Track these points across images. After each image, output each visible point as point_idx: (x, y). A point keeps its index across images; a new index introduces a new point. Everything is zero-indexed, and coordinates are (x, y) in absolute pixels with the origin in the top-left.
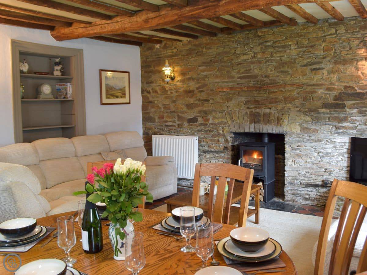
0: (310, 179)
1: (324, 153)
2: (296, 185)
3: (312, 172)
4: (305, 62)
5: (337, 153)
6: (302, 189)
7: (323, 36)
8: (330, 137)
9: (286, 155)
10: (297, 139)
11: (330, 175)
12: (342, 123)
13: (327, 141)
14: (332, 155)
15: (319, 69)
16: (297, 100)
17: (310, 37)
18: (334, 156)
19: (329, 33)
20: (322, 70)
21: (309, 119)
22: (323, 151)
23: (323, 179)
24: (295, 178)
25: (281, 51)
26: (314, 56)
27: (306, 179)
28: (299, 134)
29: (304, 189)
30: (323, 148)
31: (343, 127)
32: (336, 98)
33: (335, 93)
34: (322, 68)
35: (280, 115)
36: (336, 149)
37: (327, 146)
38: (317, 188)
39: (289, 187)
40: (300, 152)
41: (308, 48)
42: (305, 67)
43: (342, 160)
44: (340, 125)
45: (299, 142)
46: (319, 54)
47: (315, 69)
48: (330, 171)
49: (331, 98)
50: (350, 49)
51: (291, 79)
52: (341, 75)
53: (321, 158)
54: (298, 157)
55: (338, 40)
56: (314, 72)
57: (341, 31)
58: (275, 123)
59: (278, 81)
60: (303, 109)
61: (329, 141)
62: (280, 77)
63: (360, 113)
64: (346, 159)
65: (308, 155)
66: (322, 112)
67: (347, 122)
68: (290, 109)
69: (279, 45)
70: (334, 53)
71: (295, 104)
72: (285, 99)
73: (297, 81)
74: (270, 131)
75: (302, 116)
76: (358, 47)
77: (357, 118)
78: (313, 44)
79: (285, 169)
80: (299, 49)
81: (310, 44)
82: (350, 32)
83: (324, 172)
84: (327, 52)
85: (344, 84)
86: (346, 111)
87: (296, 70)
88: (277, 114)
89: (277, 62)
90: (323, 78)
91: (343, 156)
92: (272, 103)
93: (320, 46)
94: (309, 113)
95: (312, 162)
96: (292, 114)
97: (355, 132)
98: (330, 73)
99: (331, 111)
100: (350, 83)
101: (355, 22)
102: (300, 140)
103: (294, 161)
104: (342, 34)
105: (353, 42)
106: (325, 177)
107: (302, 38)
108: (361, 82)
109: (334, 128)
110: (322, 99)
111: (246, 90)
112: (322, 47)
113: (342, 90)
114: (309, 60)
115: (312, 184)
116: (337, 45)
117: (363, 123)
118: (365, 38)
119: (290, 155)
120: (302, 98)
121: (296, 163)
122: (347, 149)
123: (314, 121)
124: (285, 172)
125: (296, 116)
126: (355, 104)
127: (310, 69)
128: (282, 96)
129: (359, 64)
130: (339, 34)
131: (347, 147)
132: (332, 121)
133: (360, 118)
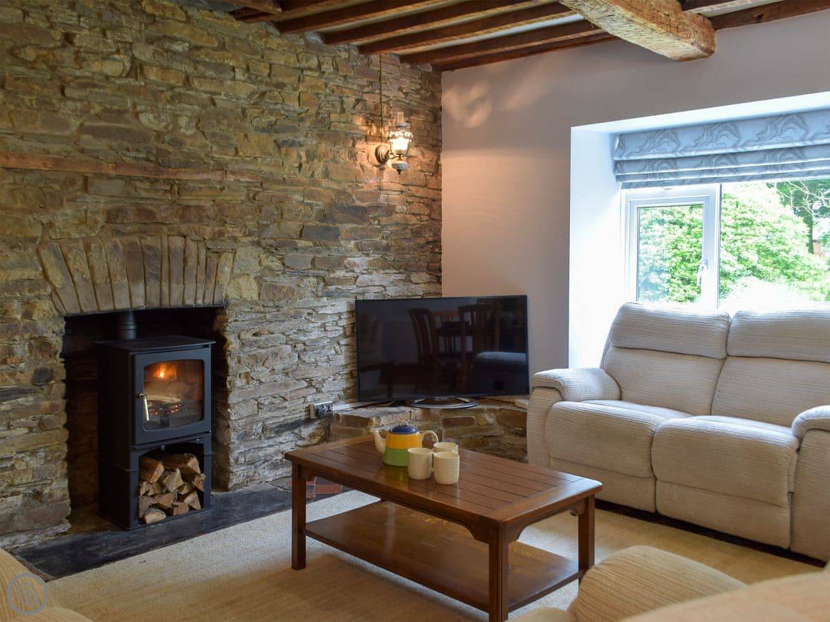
0: (284, 412)
1: (307, 343)
2: (253, 437)
3: (286, 394)
4: (265, 121)
5: (328, 340)
6: (266, 443)
7: (296, 68)
8: (316, 304)
9: (232, 362)
10: (254, 316)
11: (319, 391)
12: (334, 272)
13: (308, 314)
14: (321, 345)
15: (293, 144)
16: (249, 217)
17: (272, 62)
18: (323, 347)
19: (306, 66)
20: (299, 150)
21: (276, 263)
22: (303, 338)
23: (307, 405)
24: (251, 420)
25: (212, 79)
26: (282, 112)
27: (274, 414)
28: (257, 304)
29: (271, 442)
30: (305, 332)
31: (339, 281)
32: (324, 216)
33: (320, 204)
34: (299, 143)
35: (214, 257)
36: (325, 330)
37: (311, 325)
38: (296, 431)
39: (242, 446)
40: (259, 347)
41: (269, 88)
42: (265, 135)
43: (337, 353)
44: (332, 275)
45: (258, 323)
46: (292, 109)
47: (285, 142)
48: (319, 382)
49: (314, 215)
50: (343, 111)
51: (237, 158)
52: (331, 166)
53: (299, 356)
54: (257, 362)
55: (324, 87)
56: (283, 150)
57: (328, 67)
58: (202, 277)
59: (206, 160)
60: (264, 239)
61: (314, 313)
62: (209, 149)
63: (360, 248)
64: (343, 348)
65: (276, 354)
66: (301, 248)
67: (342, 270)
68: (235, 239)
69: (207, 60)
70: (318, 114)
71: (246, 226)
72: (222, 213)
73: (251, 167)
74: (190, 302)
75: (263, 256)
76: (353, 112)
77: (357, 260)
78: (280, 80)
79: (229, 402)
80: (250, 85)
81: (274, 80)
82: (341, 73)
83: (306, 388)
84: (306, 108)
85: (335, 186)
86: (341, 245)
87: (246, 136)
88: (203, 251)
89: (203, 106)
90: (300, 166)
91: (338, 343)
92: (190, 221)
93: (293, 90)
94: (276, 249)
95: (284, 369)
96: (241, 252)
97: (353, 288)
98: (311, 156)
99: (315, 244)
100: (345, 186)
101: (347, 56)
102: (258, 319)
103: (247, 375)
104: (330, 74)
105: (347, 97)
106: (309, 398)
107: (258, 57)
108: (360, 185)
109: (322, 284)
110: (300, 217)
111: (113, 173)
112: (297, 93)
113: (332, 200)
114: (273, 119)
115: (287, 424)
116: (322, 97)
117: (365, 270)
118: (364, 95)
119: (239, 362)
120: (261, 211)
121: (253, 379)
122: (343, 326)
123: (288, 267)
124: (229, 410)
125: (249, 257)
126: (353, 230)
127: (275, 141)
128: (214, 201)
129: (357, 146)
130: (324, 72)
131: (344, 322)
132: (318, 267)
133: (359, 260)
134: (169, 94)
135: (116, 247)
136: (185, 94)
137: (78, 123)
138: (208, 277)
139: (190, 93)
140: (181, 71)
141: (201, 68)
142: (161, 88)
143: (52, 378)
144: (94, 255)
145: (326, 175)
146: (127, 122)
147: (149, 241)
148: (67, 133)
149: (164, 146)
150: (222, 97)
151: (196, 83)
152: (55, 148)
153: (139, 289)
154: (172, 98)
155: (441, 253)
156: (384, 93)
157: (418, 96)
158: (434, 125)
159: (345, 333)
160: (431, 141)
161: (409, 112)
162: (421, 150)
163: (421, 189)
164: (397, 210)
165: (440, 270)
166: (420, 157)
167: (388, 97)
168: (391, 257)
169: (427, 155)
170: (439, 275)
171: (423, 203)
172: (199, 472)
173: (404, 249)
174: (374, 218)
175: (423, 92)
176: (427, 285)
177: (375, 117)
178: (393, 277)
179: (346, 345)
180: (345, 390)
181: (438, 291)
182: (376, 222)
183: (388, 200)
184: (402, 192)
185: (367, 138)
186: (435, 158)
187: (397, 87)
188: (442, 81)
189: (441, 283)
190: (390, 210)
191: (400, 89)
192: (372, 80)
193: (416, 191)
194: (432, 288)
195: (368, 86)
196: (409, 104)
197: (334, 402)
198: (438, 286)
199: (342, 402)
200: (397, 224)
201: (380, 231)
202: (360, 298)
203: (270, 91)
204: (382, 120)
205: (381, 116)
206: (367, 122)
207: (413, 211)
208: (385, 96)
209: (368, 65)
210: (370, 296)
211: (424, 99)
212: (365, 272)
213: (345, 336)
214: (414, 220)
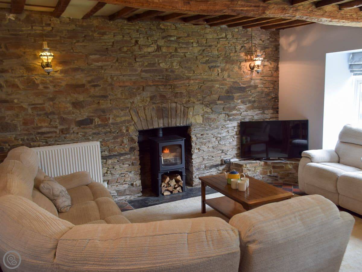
0: (212, 161)
1: (221, 137)
2: (201, 169)
3: (213, 155)
4: (204, 60)
5: (230, 136)
6: (206, 172)
7: (217, 39)
8: (225, 123)
9: (193, 144)
10: (201, 129)
11: (226, 154)
12: (232, 112)
13: (222, 127)
14: (227, 138)
15: (215, 67)
16: (199, 94)
17: (207, 38)
18: (228, 139)
19: (221, 37)
20: (218, 68)
21: (209, 110)
22: (219, 136)
23: (221, 159)
24: (201, 164)
25: (185, 48)
26: (211, 56)
27: (209, 162)
28: (202, 125)
29: (208, 171)
30: (220, 134)
31: (234, 115)
32: (228, 92)
33: (226, 87)
34: (218, 66)
35: (186, 109)
36: (229, 133)
37: (223, 131)
38: (217, 168)
39: (197, 172)
40: (203, 139)
41: (206, 48)
42: (204, 65)
43: (233, 141)
44: (231, 113)
45: (202, 131)
46: (215, 54)
47: (212, 67)
48: (226, 151)
49: (224, 92)
50: (236, 52)
51: (194, 74)
52: (231, 73)
53: (218, 142)
54: (202, 144)
55: (228, 44)
56: (212, 69)
57: (229, 36)
58: (182, 116)
59: (183, 76)
60: (205, 102)
61: (224, 127)
62: (184, 72)
63: (243, 102)
64: (236, 139)
65: (210, 141)
66: (219, 104)
67: (235, 111)
68: (194, 102)
69: (183, 41)
70: (225, 54)
71: (198, 98)
72: (190, 94)
73: (199, 77)
74: (178, 125)
75: (204, 108)
76: (240, 51)
77: (241, 107)
78: (210, 44)
79: (193, 158)
80: (199, 48)
81: (208, 44)
82: (235, 37)
83: (221, 153)
84: (220, 53)
85: (232, 80)
86: (235, 102)
87: (197, 66)
88: (183, 108)
89: (182, 58)
90: (218, 74)
91: (234, 137)
92: (178, 98)
93: (215, 47)
94: (209, 105)
95: (212, 147)
96: (196, 107)
97: (240, 117)
98: (222, 70)
99: (224, 102)
100: (236, 80)
101: (238, 30)
102: (203, 129)
103: (199, 149)
104: (230, 38)
105: (237, 46)
106: (222, 157)
107: (202, 37)
108: (243, 79)
109: (227, 116)
110: (218, 93)
111: (152, 84)
112: (217, 48)
113: (231, 85)
114: (207, 58)
115: (214, 165)
116: (227, 48)
117: (245, 110)
118: (245, 44)
119: (196, 144)
120: (203, 92)
121: (201, 150)
122: (236, 131)
123: (214, 111)
124: (192, 160)
125: (199, 108)
126: (239, 96)
127: (209, 67)
128: (186, 90)
129: (241, 64)
130: (228, 38)
131: (236, 130)
132: (226, 110)
133: (243, 107)
134: (169, 56)
135: (153, 108)
136: (175, 55)
137: (141, 69)
138: (184, 116)
139: (177, 54)
140: (174, 47)
141: (181, 44)
142: (167, 54)
143: (135, 150)
144: (147, 111)
145: (229, 76)
146: (156, 67)
147: (164, 105)
148: (137, 73)
149: (168, 73)
150: (189, 53)
151: (179, 50)
152: (134, 78)
153: (161, 121)
154: (171, 56)
155: (278, 102)
156: (253, 42)
157: (269, 41)
158: (276, 52)
159: (236, 133)
160: (274, 58)
161: (264, 48)
162: (270, 62)
163: (270, 78)
164: (259, 87)
165: (278, 108)
166: (270, 65)
167: (255, 43)
168: (256, 105)
169: (272, 64)
170: (277, 110)
171: (271, 83)
172: (181, 180)
173: (261, 101)
174: (249, 91)
175: (271, 39)
176: (272, 114)
177: (250, 52)
178: (256, 113)
179: (236, 138)
180: (236, 154)
181: (277, 117)
182: (250, 92)
183: (255, 83)
184: (261, 79)
185: (246, 61)
186: (276, 65)
187: (259, 39)
188: (280, 33)
189: (278, 113)
190: (256, 87)
191: (261, 40)
192: (248, 38)
193: (268, 79)
194: (274, 115)
195: (246, 40)
196: (265, 45)
197: (232, 158)
198: (277, 114)
199: (235, 158)
200: (259, 92)
201: (251, 95)
202: (243, 121)
203: (206, 49)
204: (252, 53)
205: (252, 51)
206: (246, 54)
207: (266, 86)
208: (254, 43)
209: (247, 32)
210: (247, 120)
211: (271, 42)
212: (245, 111)
213: (236, 135)
214: (266, 90)
